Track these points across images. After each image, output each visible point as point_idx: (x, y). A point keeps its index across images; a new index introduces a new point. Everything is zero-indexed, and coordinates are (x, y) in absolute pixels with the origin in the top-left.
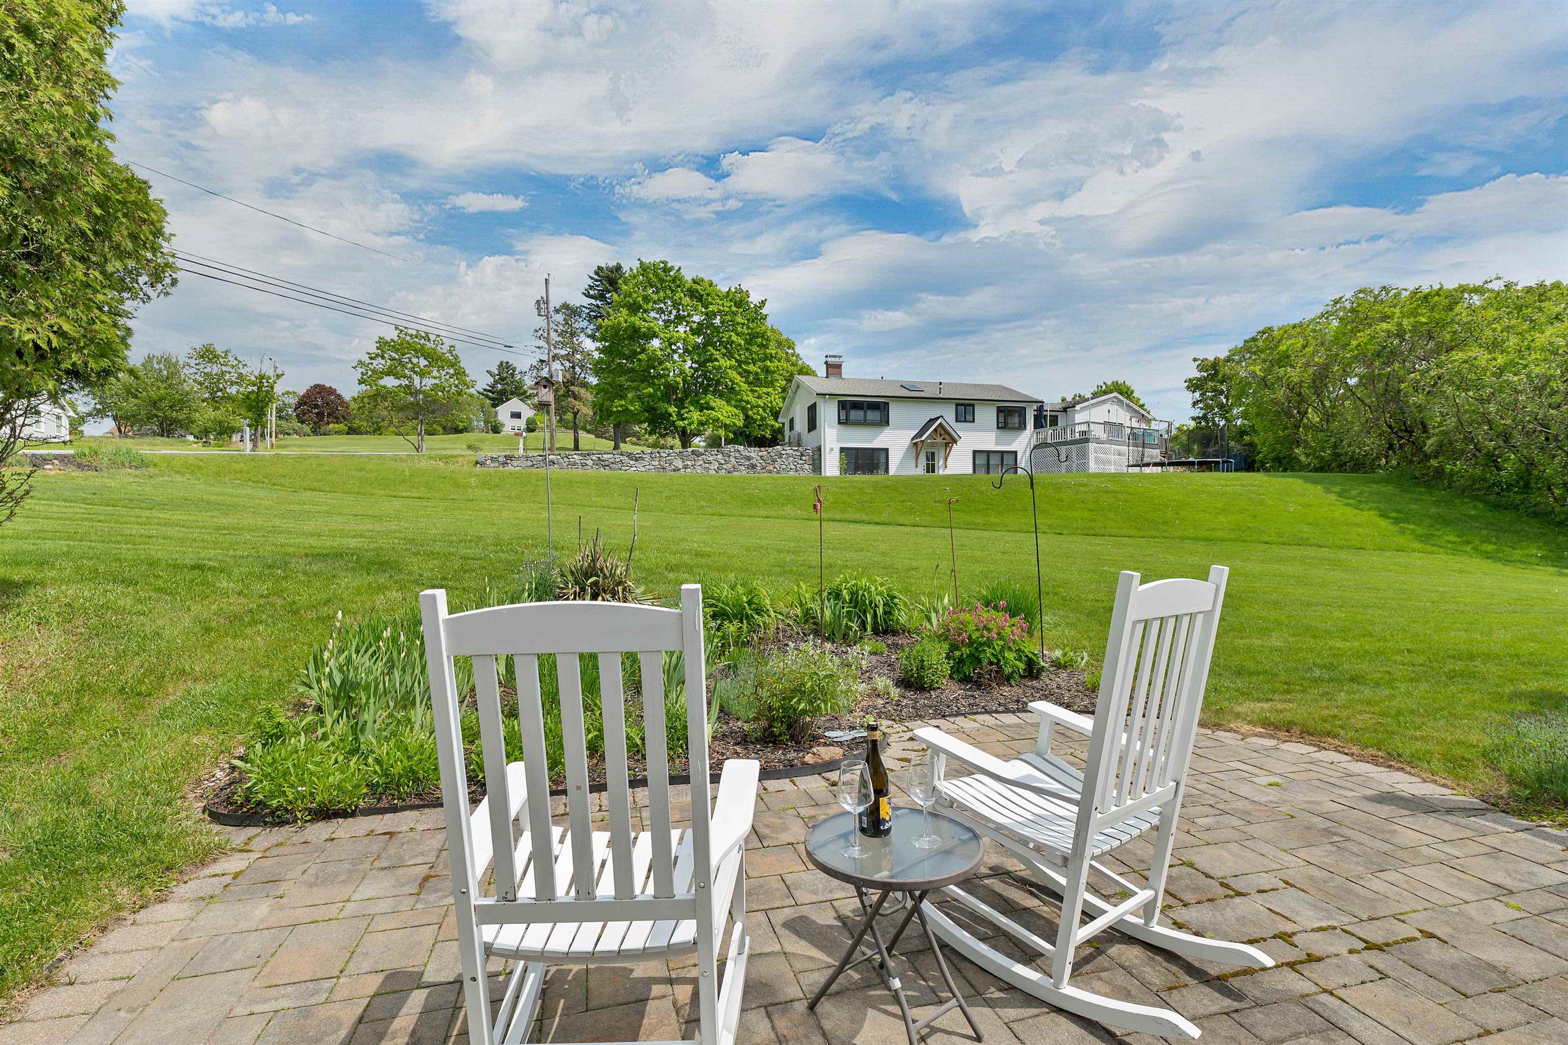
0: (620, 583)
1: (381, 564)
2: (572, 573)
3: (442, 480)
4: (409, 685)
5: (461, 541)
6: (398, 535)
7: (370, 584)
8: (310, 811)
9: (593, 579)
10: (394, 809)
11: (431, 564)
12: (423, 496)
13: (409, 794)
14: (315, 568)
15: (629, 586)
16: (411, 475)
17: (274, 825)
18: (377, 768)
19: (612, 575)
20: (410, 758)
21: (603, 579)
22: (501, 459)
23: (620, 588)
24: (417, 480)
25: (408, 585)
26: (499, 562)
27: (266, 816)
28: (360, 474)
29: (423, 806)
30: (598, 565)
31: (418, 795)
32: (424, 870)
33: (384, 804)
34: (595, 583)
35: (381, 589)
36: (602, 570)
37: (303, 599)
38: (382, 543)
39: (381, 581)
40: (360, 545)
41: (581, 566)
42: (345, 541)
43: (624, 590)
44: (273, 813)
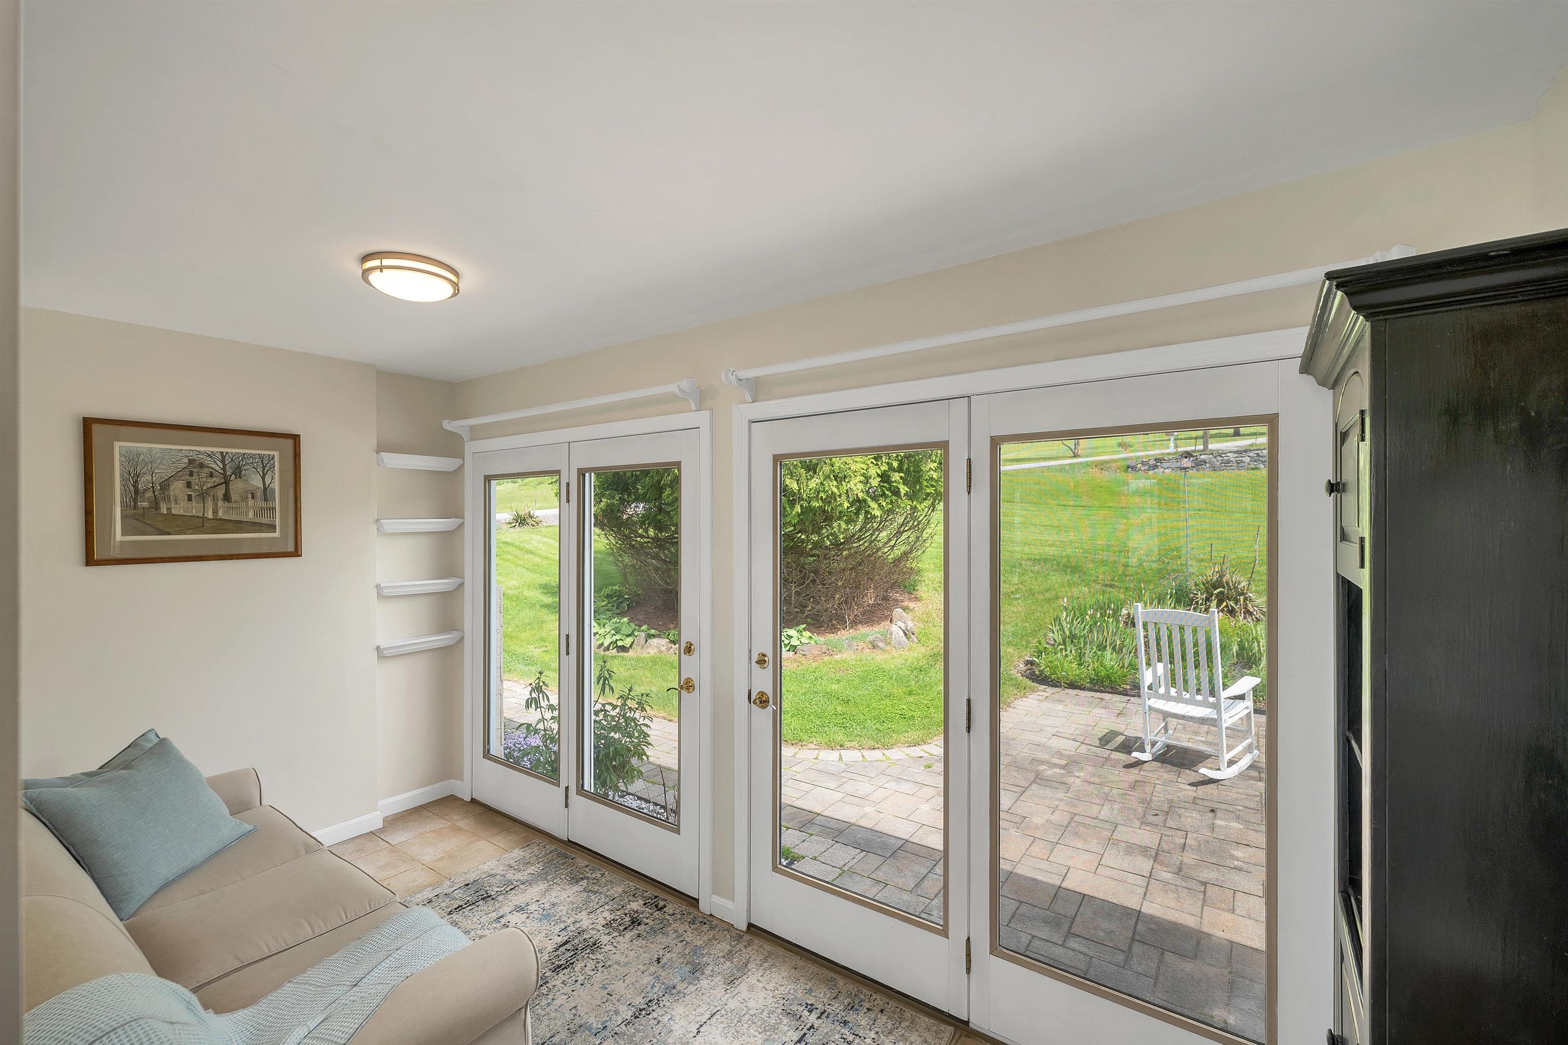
0: (1242, 594)
1: (1072, 567)
2: (1204, 584)
3: (1100, 489)
4: (1101, 640)
5: (1121, 552)
6: (1077, 545)
7: (1068, 580)
8: (1066, 683)
9: (1219, 590)
10: (1102, 692)
11: (1102, 569)
12: (1085, 504)
13: (1107, 687)
14: (1036, 568)
15: (1250, 597)
16: (1075, 486)
17: (1052, 686)
18: (1093, 672)
19: (1236, 588)
20: (1107, 670)
21: (1228, 590)
22: (1151, 462)
23: (1242, 598)
24: (1079, 490)
25: (1091, 583)
26: (1150, 570)
27: (1049, 682)
28: (1037, 487)
29: (1115, 693)
30: (1224, 580)
31: (1112, 688)
32: (1119, 712)
33: (1097, 688)
34: (1222, 593)
35: (1075, 584)
36: (1227, 583)
37: (1035, 587)
38: (1069, 551)
39: (1075, 579)
40: (1056, 553)
41: (1211, 580)
42: (1047, 549)
43: (1245, 599)
44: (1052, 681)
